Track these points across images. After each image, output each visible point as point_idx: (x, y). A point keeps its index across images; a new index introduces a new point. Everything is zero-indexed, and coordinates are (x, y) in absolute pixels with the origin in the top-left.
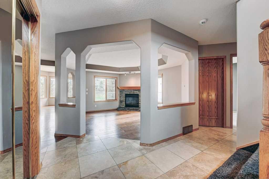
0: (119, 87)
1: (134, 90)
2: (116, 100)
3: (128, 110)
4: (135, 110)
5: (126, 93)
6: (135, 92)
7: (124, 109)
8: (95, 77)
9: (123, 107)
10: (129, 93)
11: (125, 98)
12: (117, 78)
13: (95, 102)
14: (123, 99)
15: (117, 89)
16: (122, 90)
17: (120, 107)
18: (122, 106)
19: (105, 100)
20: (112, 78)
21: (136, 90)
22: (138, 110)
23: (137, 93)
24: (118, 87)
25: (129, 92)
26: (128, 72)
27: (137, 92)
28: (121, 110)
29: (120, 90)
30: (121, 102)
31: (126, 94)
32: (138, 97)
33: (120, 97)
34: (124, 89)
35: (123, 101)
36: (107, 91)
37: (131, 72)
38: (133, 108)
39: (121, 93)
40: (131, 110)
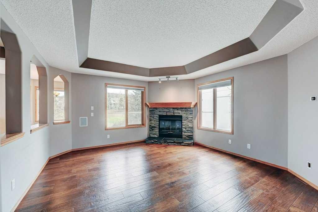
0: (148, 104)
1: (173, 108)
2: (143, 125)
3: (165, 143)
4: (177, 144)
5: (161, 113)
6: (176, 111)
7: (156, 142)
8: (106, 85)
9: (155, 138)
10: (165, 114)
11: (158, 123)
12: (145, 88)
13: (107, 129)
14: (155, 123)
15: (145, 105)
16: (154, 108)
17: (150, 138)
18: (153, 136)
19: (124, 125)
20: (137, 88)
21: (177, 109)
22: (183, 144)
23: (179, 113)
24: (146, 104)
25: (165, 112)
26: (165, 77)
27: (180, 111)
28: (153, 143)
29: (150, 108)
30: (151, 128)
31: (159, 115)
32: (182, 121)
33: (150, 120)
34: (157, 107)
35: (155, 127)
36: (129, 110)
37: (169, 77)
38: (173, 139)
39: (152, 114)
40: (169, 144)
